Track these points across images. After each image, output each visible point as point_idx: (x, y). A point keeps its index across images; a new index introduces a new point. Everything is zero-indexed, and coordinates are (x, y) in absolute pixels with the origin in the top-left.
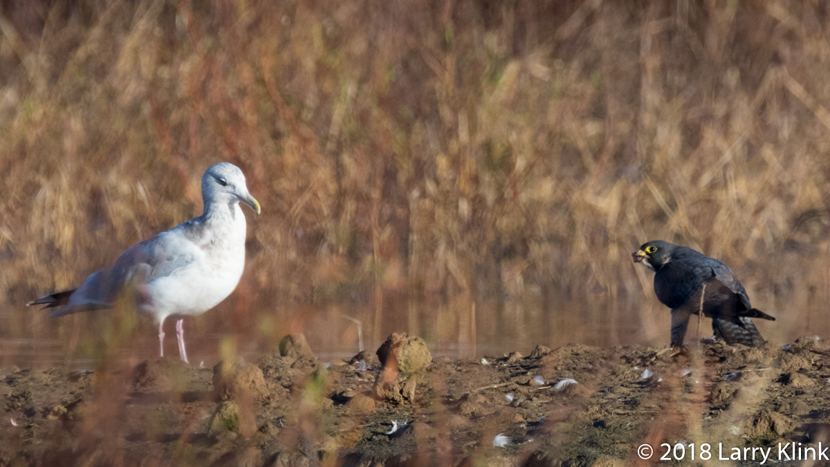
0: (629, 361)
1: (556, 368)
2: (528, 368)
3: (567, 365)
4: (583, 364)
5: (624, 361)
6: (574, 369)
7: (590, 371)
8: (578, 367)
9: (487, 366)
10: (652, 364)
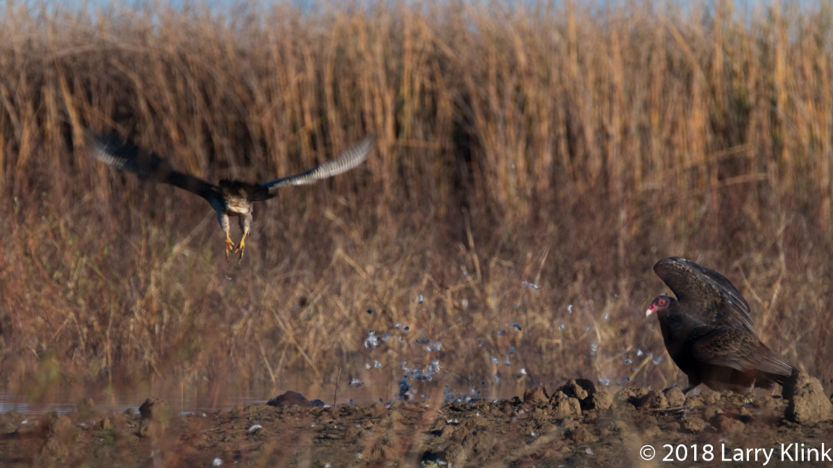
0: (292, 414)
1: (248, 419)
2: (232, 419)
3: (255, 417)
4: (265, 417)
5: (289, 414)
6: (260, 419)
7: (269, 420)
8: (262, 418)
9: (205, 417)
10: (306, 416)
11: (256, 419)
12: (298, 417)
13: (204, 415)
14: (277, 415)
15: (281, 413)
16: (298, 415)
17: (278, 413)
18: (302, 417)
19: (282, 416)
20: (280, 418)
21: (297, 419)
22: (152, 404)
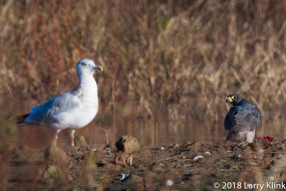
0: (226, 148)
1: (194, 151)
2: (182, 151)
3: (199, 150)
5: (223, 148)
6: (202, 151)
9: (163, 150)
10: (236, 149)
11: (199, 152)
12: (230, 150)
13: (162, 148)
14: (215, 148)
15: (218, 147)
16: (230, 148)
17: (215, 147)
18: (232, 150)
19: (218, 149)
20: (217, 150)
21: (229, 151)
22: (124, 141)
